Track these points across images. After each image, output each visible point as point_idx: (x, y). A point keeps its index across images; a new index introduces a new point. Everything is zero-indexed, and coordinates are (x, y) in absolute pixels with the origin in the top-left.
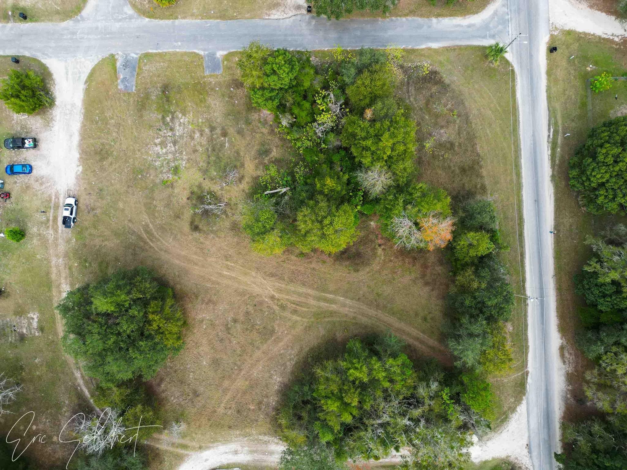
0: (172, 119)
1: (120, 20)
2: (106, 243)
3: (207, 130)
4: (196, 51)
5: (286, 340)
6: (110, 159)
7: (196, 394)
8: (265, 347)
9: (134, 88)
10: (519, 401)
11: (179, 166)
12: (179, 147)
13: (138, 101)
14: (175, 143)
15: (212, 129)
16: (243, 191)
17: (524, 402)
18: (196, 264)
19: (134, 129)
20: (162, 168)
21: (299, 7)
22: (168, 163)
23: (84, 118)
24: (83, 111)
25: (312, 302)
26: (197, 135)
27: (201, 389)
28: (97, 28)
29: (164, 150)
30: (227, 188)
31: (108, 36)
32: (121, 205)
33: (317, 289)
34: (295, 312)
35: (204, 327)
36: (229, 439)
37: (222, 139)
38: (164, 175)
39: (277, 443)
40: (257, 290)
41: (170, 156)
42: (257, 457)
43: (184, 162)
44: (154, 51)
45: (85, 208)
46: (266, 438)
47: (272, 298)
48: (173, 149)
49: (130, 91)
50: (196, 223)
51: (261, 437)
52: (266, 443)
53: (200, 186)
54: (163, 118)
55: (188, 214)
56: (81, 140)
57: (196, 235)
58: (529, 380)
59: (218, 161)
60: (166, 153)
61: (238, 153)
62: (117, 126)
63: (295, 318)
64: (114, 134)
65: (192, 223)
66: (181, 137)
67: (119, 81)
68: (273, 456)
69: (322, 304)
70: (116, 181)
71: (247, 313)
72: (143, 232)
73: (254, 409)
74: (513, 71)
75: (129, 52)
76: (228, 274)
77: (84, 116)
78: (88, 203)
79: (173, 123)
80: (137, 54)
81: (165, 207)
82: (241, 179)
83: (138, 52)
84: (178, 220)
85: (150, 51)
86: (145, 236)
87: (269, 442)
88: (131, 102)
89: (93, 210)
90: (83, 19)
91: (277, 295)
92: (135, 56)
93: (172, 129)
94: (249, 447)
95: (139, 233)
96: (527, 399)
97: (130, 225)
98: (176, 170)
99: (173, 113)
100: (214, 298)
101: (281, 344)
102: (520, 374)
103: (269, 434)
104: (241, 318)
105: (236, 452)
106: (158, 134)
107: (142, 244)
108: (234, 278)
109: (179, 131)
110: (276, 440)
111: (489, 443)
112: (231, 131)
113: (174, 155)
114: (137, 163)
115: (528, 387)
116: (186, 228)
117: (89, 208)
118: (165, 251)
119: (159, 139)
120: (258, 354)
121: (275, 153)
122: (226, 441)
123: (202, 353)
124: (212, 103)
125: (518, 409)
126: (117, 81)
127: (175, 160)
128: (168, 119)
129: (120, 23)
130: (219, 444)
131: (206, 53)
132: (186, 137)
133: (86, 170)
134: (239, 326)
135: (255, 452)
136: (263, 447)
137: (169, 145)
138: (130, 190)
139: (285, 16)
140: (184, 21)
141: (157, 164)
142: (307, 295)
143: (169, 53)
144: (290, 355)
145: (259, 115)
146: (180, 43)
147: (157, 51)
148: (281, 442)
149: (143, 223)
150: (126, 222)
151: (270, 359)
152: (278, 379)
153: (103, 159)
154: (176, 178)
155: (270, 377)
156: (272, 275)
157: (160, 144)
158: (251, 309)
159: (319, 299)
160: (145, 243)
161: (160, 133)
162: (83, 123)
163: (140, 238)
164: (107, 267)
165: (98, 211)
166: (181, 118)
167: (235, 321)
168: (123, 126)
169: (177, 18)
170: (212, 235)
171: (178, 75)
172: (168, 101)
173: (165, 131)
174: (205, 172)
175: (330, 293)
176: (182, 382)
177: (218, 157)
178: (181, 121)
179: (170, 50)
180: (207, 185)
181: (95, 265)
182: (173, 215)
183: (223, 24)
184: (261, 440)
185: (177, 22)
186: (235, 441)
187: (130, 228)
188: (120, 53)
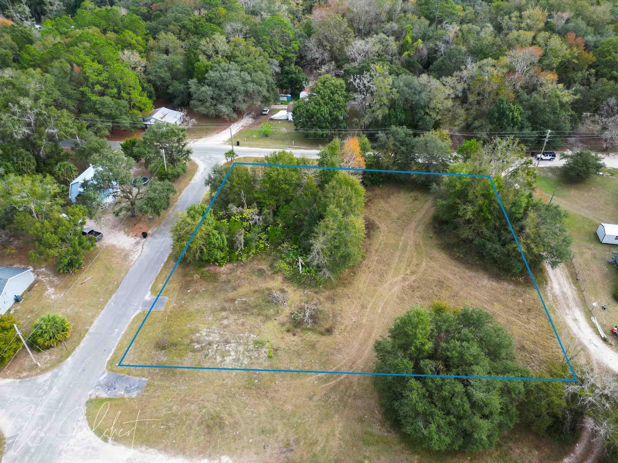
0: (198, 342)
1: (50, 388)
2: (337, 433)
3: (224, 314)
4: (133, 316)
5: (446, 273)
6: (224, 415)
8: (455, 288)
9: (144, 379)
11: (255, 341)
12: (233, 339)
13: (161, 376)
14: (227, 342)
15: (223, 309)
16: (295, 291)
18: (369, 334)
19: (195, 383)
20: (253, 357)
21: (137, 243)
22: (248, 351)
23: (154, 447)
24: (144, 448)
25: (407, 254)
26: (225, 322)
28: (42, 417)
29: (233, 353)
30: (289, 301)
31: (60, 405)
32: (289, 407)
33: (395, 250)
34: (417, 266)
36: (563, 323)
37: (237, 302)
38: (262, 356)
39: (552, 288)
41: (241, 348)
42: (572, 304)
43: (252, 336)
44: (111, 355)
45: (283, 456)
46: (550, 295)
47: (404, 279)
48: (233, 345)
49: (145, 384)
50: (323, 330)
51: (550, 299)
52: (555, 296)
53: (283, 324)
54: (194, 351)
55: (311, 337)
56: (184, 454)
57: (336, 332)
59: (259, 307)
60: (236, 352)
61: (256, 291)
62: (183, 402)
63: (423, 266)
64: (193, 407)
65: (322, 334)
66: (222, 336)
67: (126, 396)
68: (566, 291)
69: (409, 249)
70: (256, 411)
72: (327, 384)
74: (244, 158)
75: (96, 381)
76: (380, 308)
77: (150, 446)
78: (277, 451)
79: (202, 343)
80: (104, 373)
81: (300, 358)
82: (283, 291)
83: (101, 372)
84: (317, 346)
85: (108, 359)
86: (332, 383)
87: (553, 294)
88: (159, 383)
89: (288, 445)
91: (402, 275)
92: (105, 375)
93: (210, 344)
94: (565, 309)
95: (328, 389)
97: (316, 398)
98: (259, 344)
99: (192, 341)
101: (451, 277)
105: (575, 320)
106: (211, 358)
107: (342, 387)
110: (549, 288)
112: (231, 294)
113: (240, 344)
114: (239, 384)
116: (327, 340)
117: (285, 450)
118: (353, 363)
119: (218, 357)
120: (463, 294)
121: (264, 266)
122: (566, 326)
124: (196, 307)
126: (124, 399)
127: (246, 344)
128: (197, 346)
129: (54, 389)
131: (140, 308)
132: (224, 332)
133: (229, 449)
135: (568, 306)
136: (560, 298)
137: (227, 348)
138: (271, 395)
139: (140, 251)
140: (95, 323)
141: (246, 363)
142: (401, 257)
143: (121, 341)
145: (223, 274)
146: (117, 330)
147: (112, 352)
149: (316, 382)
150: (311, 404)
152: (485, 281)
153: (221, 426)
154: (268, 345)
156: (382, 276)
157: (223, 357)
158: (417, 294)
159: (404, 250)
160: (341, 383)
161: (210, 355)
162: (160, 450)
163: (333, 389)
164: (371, 434)
165: (292, 437)
166: (201, 334)
168: (186, 396)
169: (87, 330)
170: (338, 318)
171: (150, 334)
172: (176, 345)
173: (210, 350)
174: (268, 318)
177: (256, 306)
178: (204, 334)
179: (118, 340)
180: (283, 317)
181: (368, 451)
182: (310, 351)
183: (120, 292)
184: (553, 299)
185: (91, 330)
186: (563, 319)
187: (319, 400)
188: (90, 393)
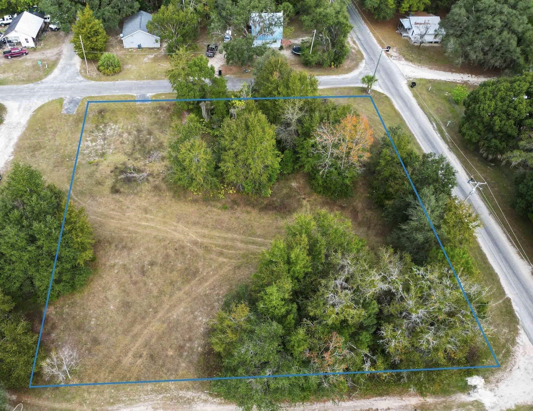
0: (105, 127)
1: (72, 83)
3: (135, 132)
4: (130, 94)
5: (211, 280)
6: (42, 151)
7: (96, 341)
8: (187, 288)
9: (75, 112)
10: (514, 331)
11: (106, 152)
12: (108, 142)
13: (76, 118)
14: (104, 139)
15: (140, 131)
16: (165, 166)
17: (521, 331)
18: (113, 218)
20: (90, 154)
22: (96, 151)
23: (26, 129)
24: (26, 126)
26: (125, 135)
27: (103, 337)
28: (52, 86)
29: (94, 144)
30: (150, 164)
31: (60, 90)
33: (244, 233)
34: (221, 254)
35: (116, 271)
36: (137, 397)
37: (148, 136)
38: (91, 159)
39: (205, 401)
40: (178, 236)
41: (99, 147)
43: (111, 150)
44: (96, 95)
46: (190, 394)
48: (102, 143)
49: (71, 114)
50: (117, 188)
51: (182, 393)
52: (190, 401)
53: (124, 164)
54: (97, 126)
55: (109, 182)
56: (19, 141)
57: (117, 196)
58: (515, 308)
59: (143, 149)
60: (96, 145)
61: (161, 144)
62: (55, 132)
63: (221, 259)
65: (113, 188)
66: (111, 136)
67: (63, 110)
69: (251, 247)
70: (44, 164)
71: (167, 256)
73: (172, 356)
75: (75, 96)
76: (147, 224)
79: (104, 129)
81: (87, 178)
82: (164, 158)
83: (82, 96)
84: (100, 186)
85: (93, 95)
87: (193, 400)
88: (71, 119)
90: (42, 83)
91: (199, 240)
92: (80, 98)
93: (103, 132)
96: (523, 328)
98: (103, 155)
99: (106, 124)
100: (130, 245)
101: (206, 284)
102: (501, 301)
103: (194, 388)
104: (160, 260)
106: (91, 135)
108: (152, 227)
109: (109, 132)
110: (203, 397)
111: (502, 385)
112: (156, 132)
113: (103, 146)
114: (66, 152)
115: (517, 315)
116: (107, 192)
119: (91, 138)
120: (179, 294)
123: (110, 297)
124: (141, 118)
125: (518, 340)
126: (61, 110)
127: (103, 149)
128: (101, 127)
130: (121, 405)
131: (139, 94)
132: (116, 136)
133: (17, 158)
134: (156, 269)
137: (99, 141)
138: (56, 169)
140: (123, 82)
141: (85, 152)
142: (233, 240)
143: (108, 96)
144: (218, 294)
146: (117, 91)
147: (98, 95)
148: (210, 398)
151: (194, 299)
152: (204, 320)
153: (35, 151)
154: (102, 159)
155: (195, 318)
156: (195, 224)
157: (90, 141)
158: (171, 252)
159: (247, 243)
161: (93, 134)
162: (24, 132)
167: (152, 264)
168: (60, 132)
169: (117, 80)
170: (133, 196)
171: (113, 105)
172: (103, 117)
173: (97, 133)
174: (130, 155)
175: (259, 236)
176: (79, 328)
177: (143, 147)
178: (113, 127)
179: (109, 94)
180: (131, 164)
182: (94, 183)
183: (153, 82)
184: (181, 398)
185: (117, 82)
186: (145, 401)
188: (67, 97)
